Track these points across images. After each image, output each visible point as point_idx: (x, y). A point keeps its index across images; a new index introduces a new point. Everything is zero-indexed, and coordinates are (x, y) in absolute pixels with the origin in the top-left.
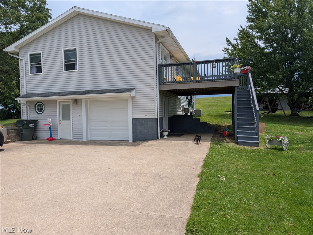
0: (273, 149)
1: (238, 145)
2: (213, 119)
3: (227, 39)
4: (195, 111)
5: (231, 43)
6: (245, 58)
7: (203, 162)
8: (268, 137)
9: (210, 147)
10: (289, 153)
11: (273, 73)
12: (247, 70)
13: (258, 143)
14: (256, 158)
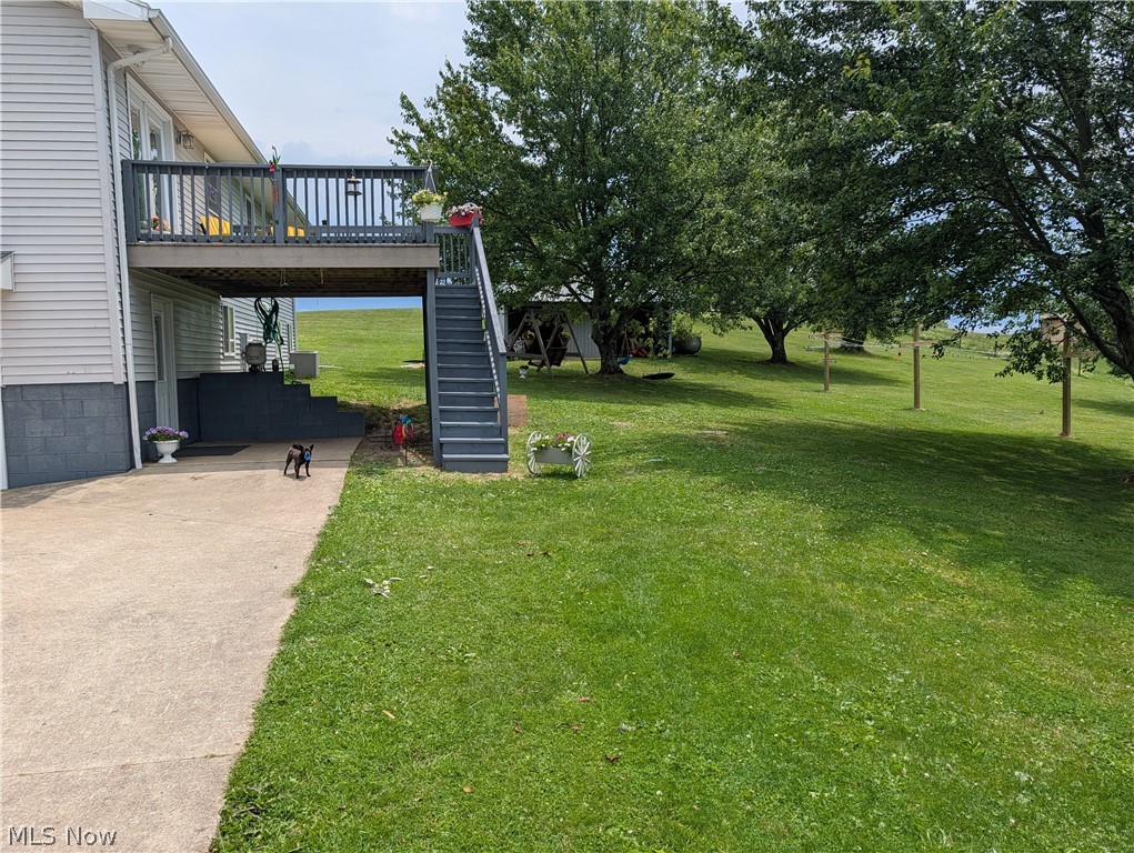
0: (548, 475)
1: (442, 470)
2: (360, 386)
3: (403, 98)
4: (293, 358)
5: (416, 115)
6: (464, 178)
7: (316, 540)
8: (534, 438)
9: (346, 485)
10: (591, 486)
11: (548, 236)
12: (468, 216)
13: (506, 461)
14: (498, 507)
